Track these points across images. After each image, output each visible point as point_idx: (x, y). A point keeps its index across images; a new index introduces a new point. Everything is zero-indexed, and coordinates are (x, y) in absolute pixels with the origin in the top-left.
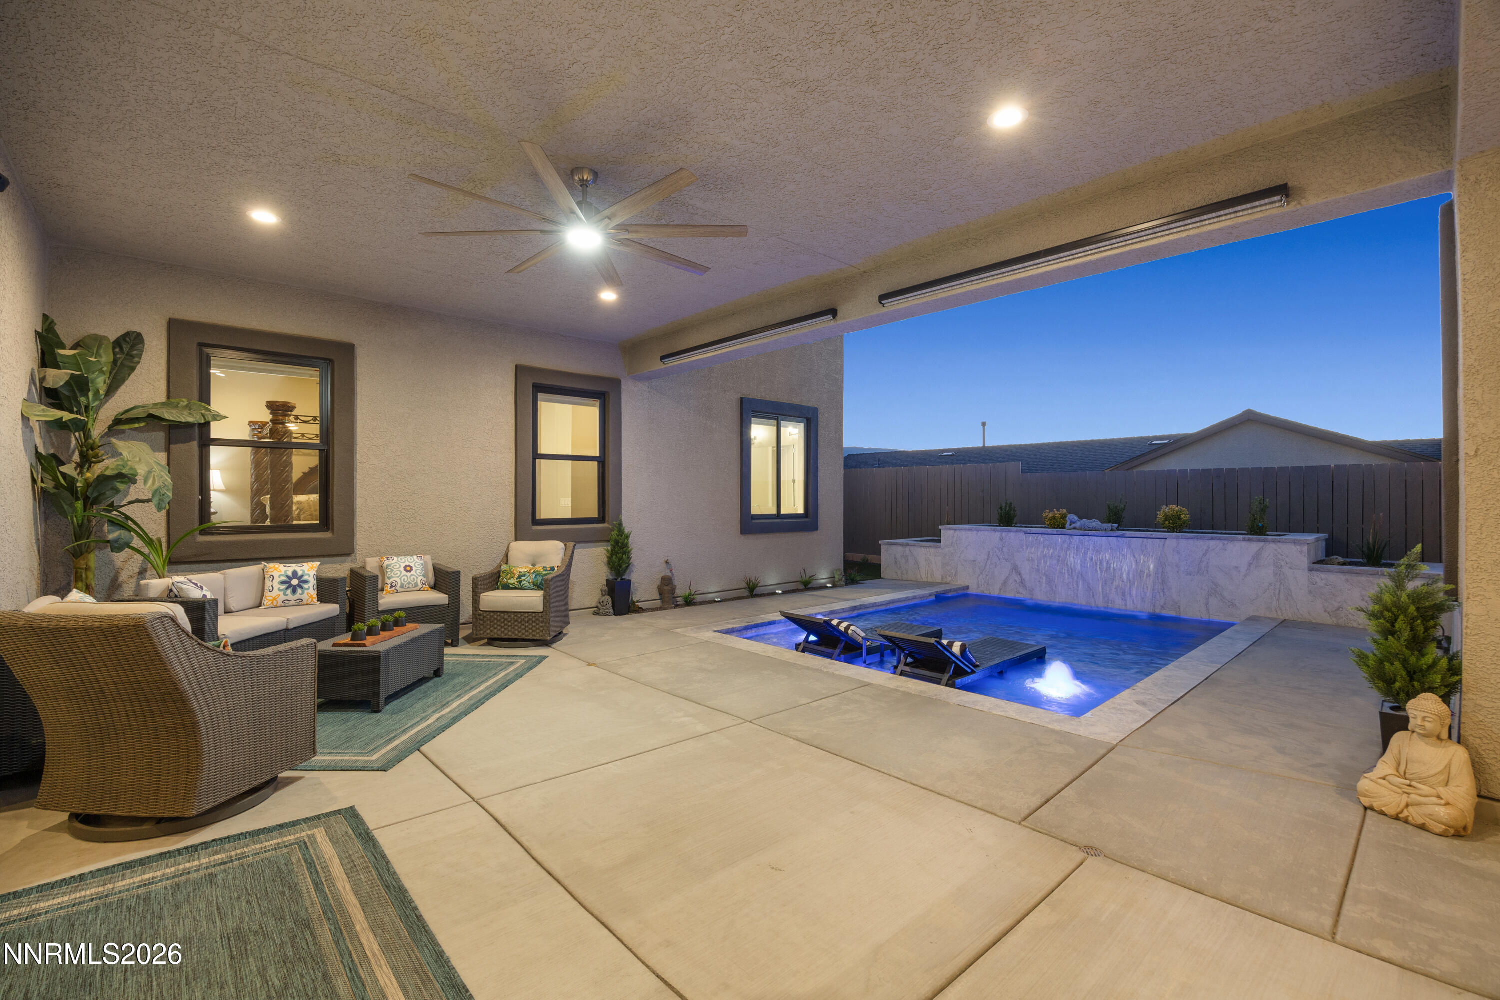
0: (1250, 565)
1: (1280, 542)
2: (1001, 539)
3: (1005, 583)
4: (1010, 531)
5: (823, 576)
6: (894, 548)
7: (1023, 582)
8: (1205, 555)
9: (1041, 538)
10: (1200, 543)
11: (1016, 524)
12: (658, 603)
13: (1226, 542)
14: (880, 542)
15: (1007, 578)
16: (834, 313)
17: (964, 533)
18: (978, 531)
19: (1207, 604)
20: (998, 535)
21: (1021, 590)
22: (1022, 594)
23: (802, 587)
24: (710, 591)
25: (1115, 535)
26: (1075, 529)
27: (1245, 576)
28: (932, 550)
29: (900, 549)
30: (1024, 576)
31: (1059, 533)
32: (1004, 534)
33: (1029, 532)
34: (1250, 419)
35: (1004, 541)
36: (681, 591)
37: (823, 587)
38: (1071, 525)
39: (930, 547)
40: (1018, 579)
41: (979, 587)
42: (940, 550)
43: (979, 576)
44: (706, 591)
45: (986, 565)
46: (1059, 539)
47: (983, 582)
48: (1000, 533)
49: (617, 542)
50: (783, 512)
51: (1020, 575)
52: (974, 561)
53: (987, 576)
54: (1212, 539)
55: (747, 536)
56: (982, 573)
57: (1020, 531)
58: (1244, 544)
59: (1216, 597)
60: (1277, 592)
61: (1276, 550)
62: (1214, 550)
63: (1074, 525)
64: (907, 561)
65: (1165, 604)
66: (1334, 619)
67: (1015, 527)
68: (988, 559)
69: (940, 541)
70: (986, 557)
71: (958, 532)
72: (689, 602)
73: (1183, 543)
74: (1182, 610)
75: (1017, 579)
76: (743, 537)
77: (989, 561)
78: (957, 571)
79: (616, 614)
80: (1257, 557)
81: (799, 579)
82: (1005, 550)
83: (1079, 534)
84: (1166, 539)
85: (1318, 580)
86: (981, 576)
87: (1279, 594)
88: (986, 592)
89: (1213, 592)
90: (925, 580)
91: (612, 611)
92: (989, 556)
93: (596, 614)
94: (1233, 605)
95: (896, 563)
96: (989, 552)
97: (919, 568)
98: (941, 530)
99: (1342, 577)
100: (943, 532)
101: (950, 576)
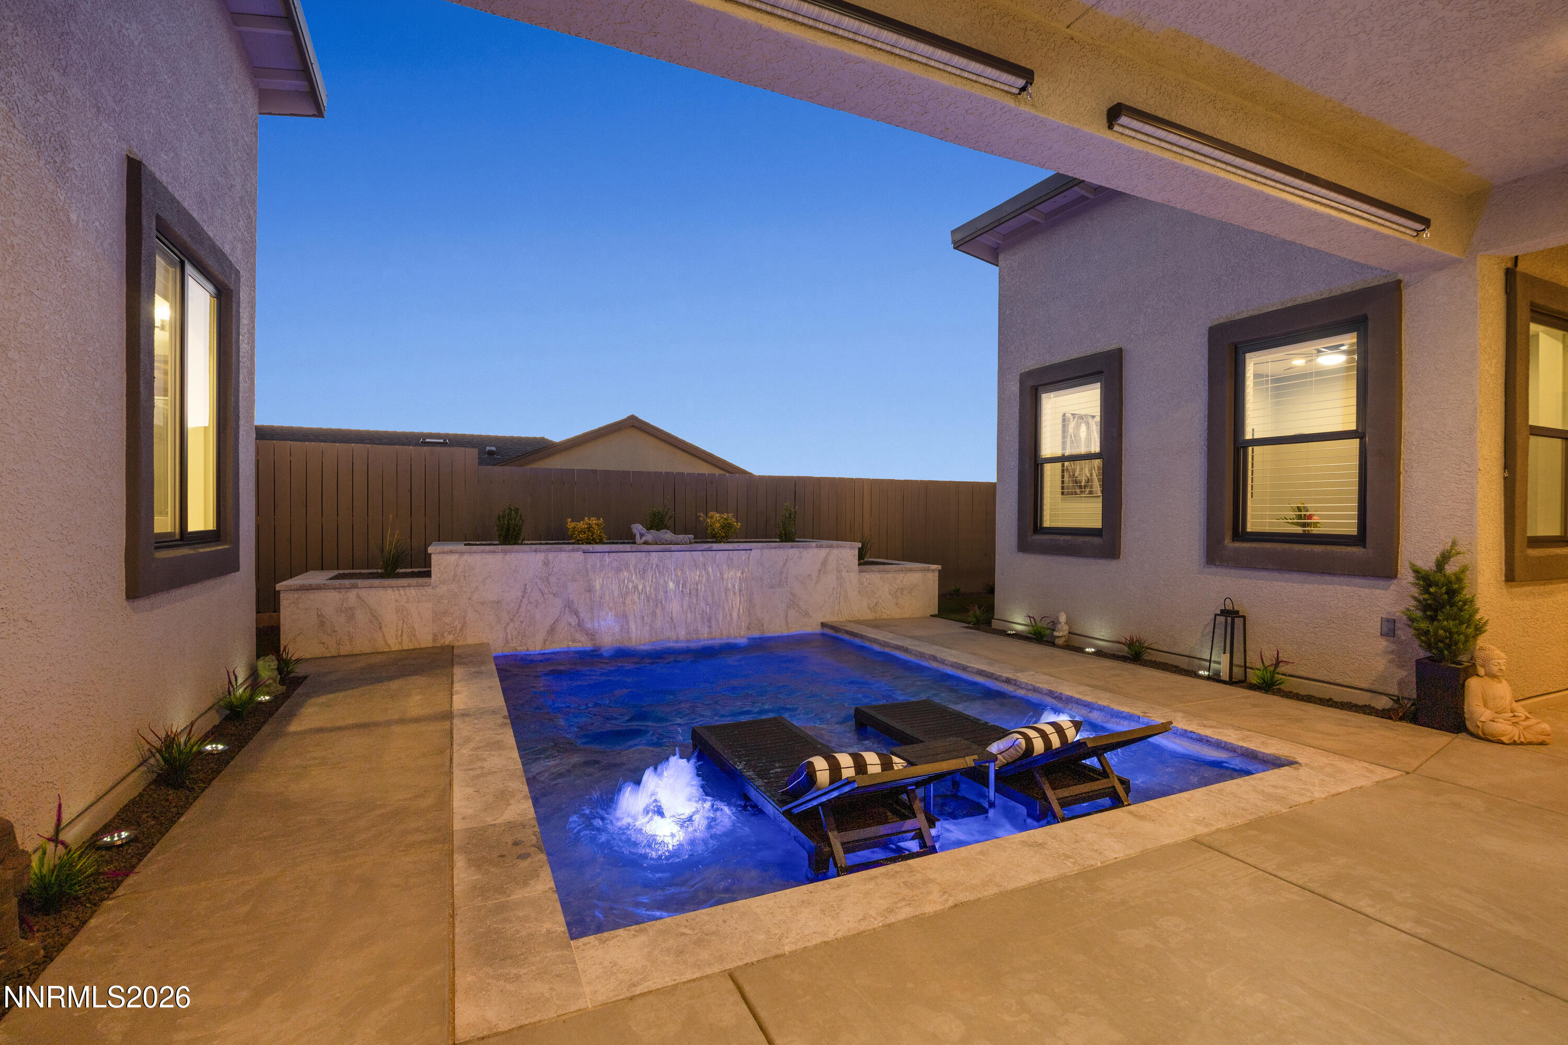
0: (820, 571)
1: (841, 547)
2: (546, 563)
3: (552, 630)
4: (561, 551)
7: (580, 625)
8: (784, 565)
9: (607, 558)
10: (780, 552)
11: (523, 540)
13: (801, 550)
14: (279, 587)
15: (557, 620)
18: (505, 552)
19: (786, 617)
20: (540, 556)
21: (578, 636)
22: (579, 641)
25: (701, 549)
26: (646, 543)
27: (816, 583)
28: (412, 592)
30: (582, 615)
32: (551, 556)
33: (591, 550)
34: (633, 424)
35: (551, 566)
39: (409, 586)
40: (573, 620)
41: (507, 642)
42: (429, 590)
43: (508, 624)
45: (520, 606)
46: (632, 558)
47: (515, 633)
48: (543, 554)
51: (576, 613)
52: (498, 602)
53: (522, 622)
54: (792, 547)
55: (136, 605)
56: (512, 620)
57: (577, 550)
58: (816, 550)
59: (794, 608)
60: (838, 595)
61: (838, 556)
62: (792, 558)
63: (644, 539)
64: (351, 618)
65: (750, 624)
66: (874, 614)
67: (521, 544)
68: (523, 597)
69: (428, 574)
70: (520, 594)
71: (466, 557)
73: (767, 552)
74: (765, 627)
75: (571, 620)
77: (525, 601)
78: (465, 622)
80: (824, 563)
82: (553, 579)
84: (751, 550)
85: (864, 580)
86: (512, 624)
87: (842, 597)
88: (519, 648)
89: (791, 603)
90: (395, 647)
92: (524, 592)
94: (807, 614)
95: (322, 624)
96: (526, 585)
97: (380, 628)
98: (431, 554)
99: (878, 575)
100: (434, 559)
101: (450, 633)
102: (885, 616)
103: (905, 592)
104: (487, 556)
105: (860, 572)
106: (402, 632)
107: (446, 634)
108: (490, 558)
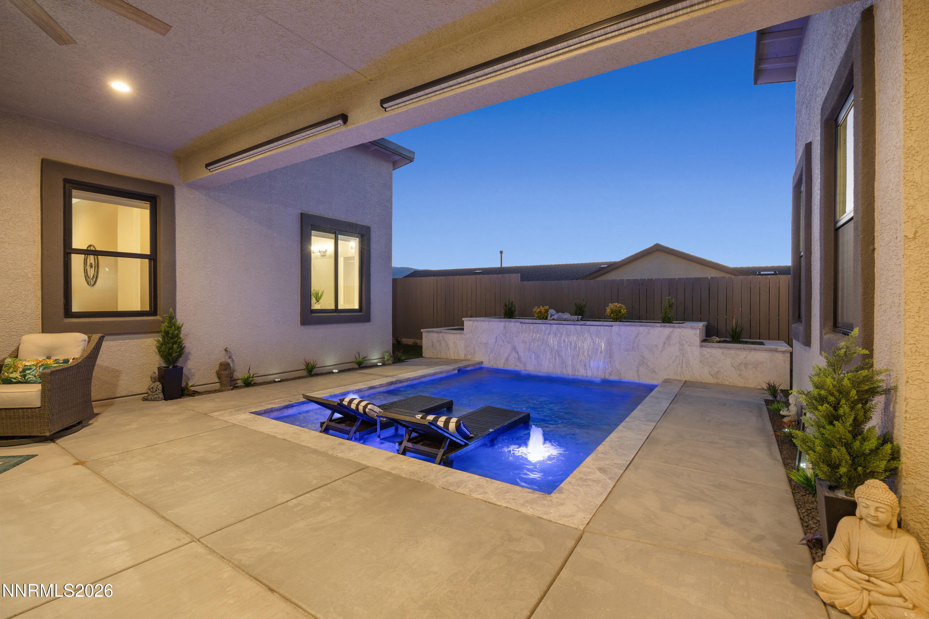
0: (664, 343)
1: (682, 327)
2: (505, 327)
3: (507, 360)
4: (510, 322)
5: (375, 357)
6: (431, 334)
7: (519, 358)
8: (636, 337)
9: (532, 326)
10: (633, 328)
11: (515, 317)
12: (217, 386)
13: (649, 328)
14: (422, 330)
15: (509, 355)
16: (344, 118)
17: (479, 323)
18: (489, 321)
19: (638, 371)
20: (502, 324)
21: (518, 364)
22: (519, 366)
23: (356, 366)
24: (271, 373)
25: (579, 324)
26: (553, 319)
27: (661, 351)
28: (458, 336)
29: (436, 335)
30: (520, 354)
31: (543, 323)
32: (507, 324)
33: (523, 322)
34: (658, 249)
35: (507, 329)
36: (240, 374)
37: (375, 366)
38: (551, 317)
39: (456, 333)
41: (489, 362)
42: (463, 336)
43: (490, 354)
44: (267, 373)
45: (495, 346)
46: (543, 327)
47: (493, 358)
48: (504, 323)
49: (167, 333)
50: (340, 307)
51: (517, 353)
52: (486, 343)
53: (495, 354)
54: (641, 326)
55: (307, 327)
56: (491, 352)
57: (517, 322)
58: (661, 329)
59: (644, 366)
60: (681, 361)
61: (680, 333)
62: (642, 333)
63: (553, 317)
64: (440, 344)
65: (611, 372)
66: (715, 380)
67: (515, 318)
68: (496, 342)
69: (463, 329)
70: (495, 340)
71: (475, 322)
72: (248, 383)
73: (623, 328)
74: (622, 376)
75: (515, 356)
76: (303, 328)
77: (497, 344)
78: (475, 351)
79: (166, 399)
80: (669, 338)
81: (354, 360)
82: (508, 335)
83: (556, 323)
84: (612, 326)
85: (706, 353)
86: (491, 354)
87: (682, 363)
88: (494, 365)
89: (642, 362)
90: (453, 358)
91: (161, 396)
92: (496, 340)
93: (145, 399)
94: (654, 371)
95: (433, 345)
96: (497, 337)
97: (449, 349)
98: (464, 321)
99: (720, 351)
100: (465, 322)
101: (470, 354)
102: (728, 383)
103: (750, 367)
104: (482, 323)
105: (701, 346)
106: (455, 351)
107: (468, 355)
108: (483, 323)
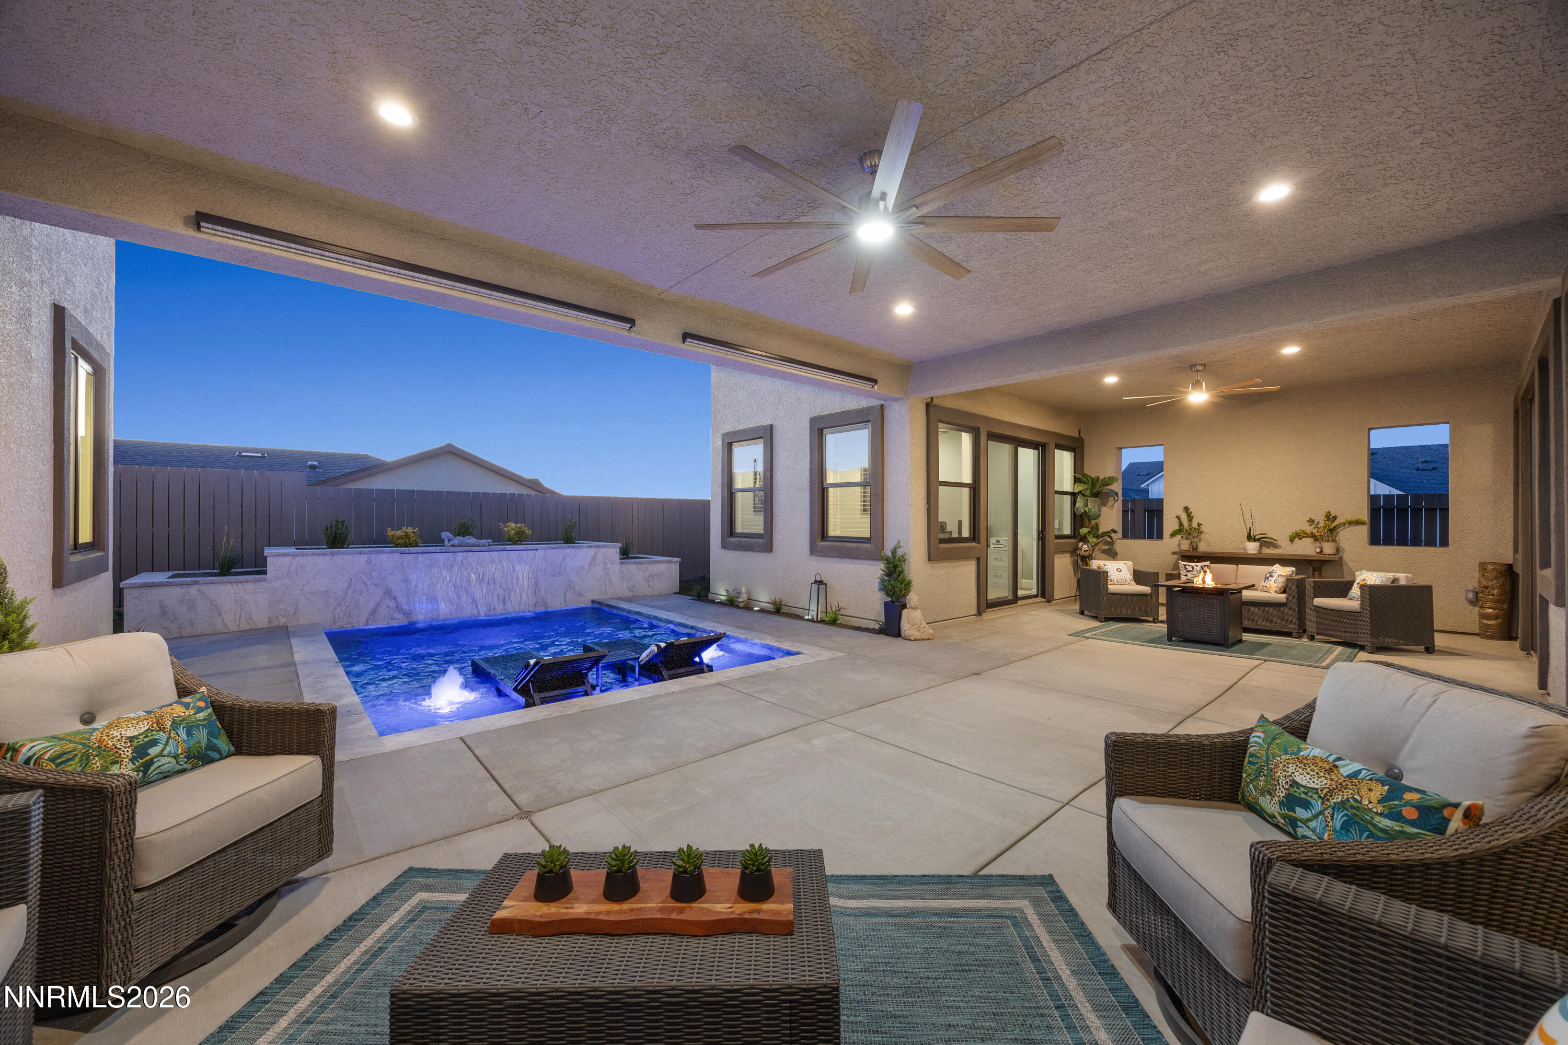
0: (590, 564)
1: (606, 547)
2: (369, 562)
3: (374, 612)
4: (381, 552)
7: (398, 608)
8: (563, 560)
9: (421, 558)
10: (560, 551)
11: (349, 545)
14: (122, 585)
15: (378, 604)
17: (309, 558)
18: (333, 554)
19: (565, 597)
20: (364, 558)
21: (396, 615)
22: (397, 619)
26: (453, 546)
27: (588, 572)
28: (249, 587)
30: (399, 600)
31: (442, 551)
32: (373, 557)
33: (407, 551)
35: (373, 564)
38: (448, 543)
39: (247, 581)
40: (392, 604)
41: (335, 622)
42: (265, 584)
43: (336, 608)
45: (346, 594)
46: (441, 558)
48: (366, 555)
51: (395, 599)
52: (326, 592)
53: (348, 606)
54: (569, 547)
56: (339, 605)
57: (395, 552)
59: (570, 590)
60: (605, 581)
62: (569, 555)
63: (451, 543)
65: (536, 603)
66: (631, 593)
67: (347, 548)
68: (349, 588)
69: (265, 573)
70: (346, 585)
71: (298, 558)
73: (549, 552)
74: (548, 604)
75: (390, 604)
77: (351, 590)
78: (297, 608)
80: (594, 558)
82: (374, 574)
83: (459, 551)
85: (625, 569)
86: (339, 609)
88: (345, 626)
89: (569, 587)
90: (233, 628)
92: (350, 583)
94: (581, 595)
95: (164, 613)
96: (351, 579)
97: (220, 615)
98: (266, 557)
99: (635, 566)
100: (269, 560)
101: (284, 616)
102: (640, 594)
103: (655, 577)
104: (317, 557)
105: (621, 564)
106: (240, 617)
107: (280, 617)
108: (319, 559)
